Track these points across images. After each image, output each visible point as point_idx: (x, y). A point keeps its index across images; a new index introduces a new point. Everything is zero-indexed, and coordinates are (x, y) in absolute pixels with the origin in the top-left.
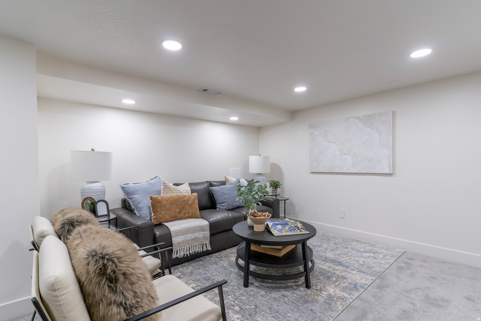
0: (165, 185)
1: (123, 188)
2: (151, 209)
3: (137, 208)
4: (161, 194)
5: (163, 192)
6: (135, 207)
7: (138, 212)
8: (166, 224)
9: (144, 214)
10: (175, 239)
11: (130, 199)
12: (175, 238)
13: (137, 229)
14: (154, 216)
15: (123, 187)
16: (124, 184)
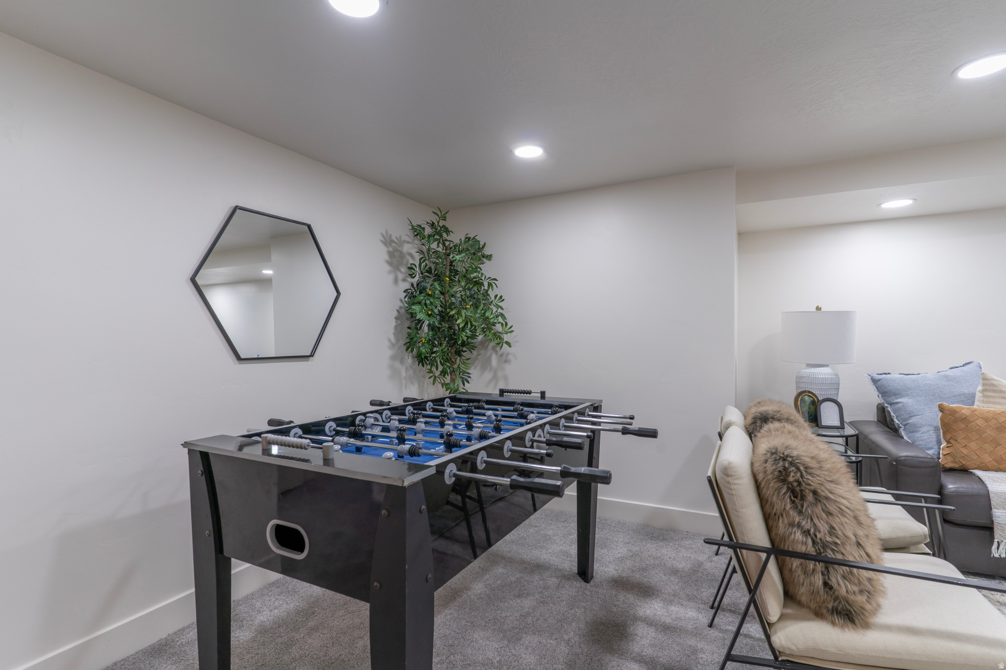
0: (986, 382)
1: (875, 381)
2: (940, 433)
3: (905, 425)
4: (976, 403)
5: (982, 399)
6: (902, 422)
7: (907, 434)
8: (979, 473)
9: (922, 441)
10: (1002, 513)
11: (891, 404)
12: (1001, 511)
13: (895, 463)
14: (947, 449)
15: (876, 379)
16: (879, 373)
